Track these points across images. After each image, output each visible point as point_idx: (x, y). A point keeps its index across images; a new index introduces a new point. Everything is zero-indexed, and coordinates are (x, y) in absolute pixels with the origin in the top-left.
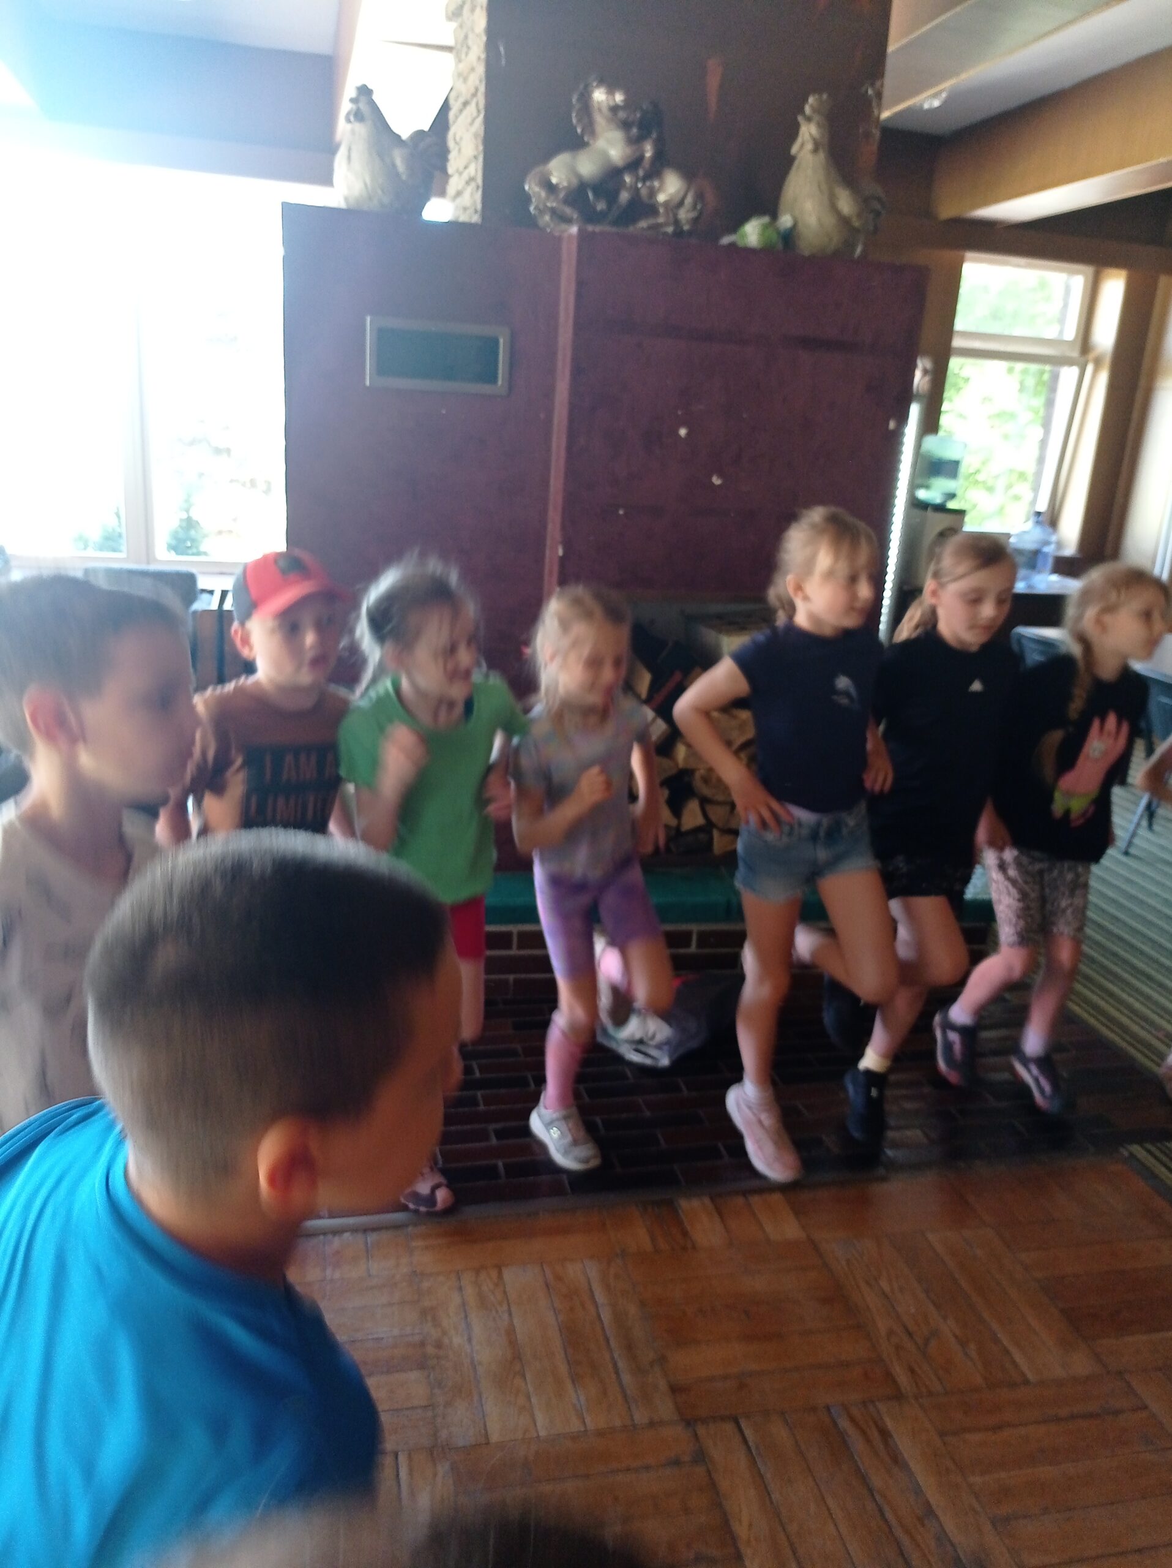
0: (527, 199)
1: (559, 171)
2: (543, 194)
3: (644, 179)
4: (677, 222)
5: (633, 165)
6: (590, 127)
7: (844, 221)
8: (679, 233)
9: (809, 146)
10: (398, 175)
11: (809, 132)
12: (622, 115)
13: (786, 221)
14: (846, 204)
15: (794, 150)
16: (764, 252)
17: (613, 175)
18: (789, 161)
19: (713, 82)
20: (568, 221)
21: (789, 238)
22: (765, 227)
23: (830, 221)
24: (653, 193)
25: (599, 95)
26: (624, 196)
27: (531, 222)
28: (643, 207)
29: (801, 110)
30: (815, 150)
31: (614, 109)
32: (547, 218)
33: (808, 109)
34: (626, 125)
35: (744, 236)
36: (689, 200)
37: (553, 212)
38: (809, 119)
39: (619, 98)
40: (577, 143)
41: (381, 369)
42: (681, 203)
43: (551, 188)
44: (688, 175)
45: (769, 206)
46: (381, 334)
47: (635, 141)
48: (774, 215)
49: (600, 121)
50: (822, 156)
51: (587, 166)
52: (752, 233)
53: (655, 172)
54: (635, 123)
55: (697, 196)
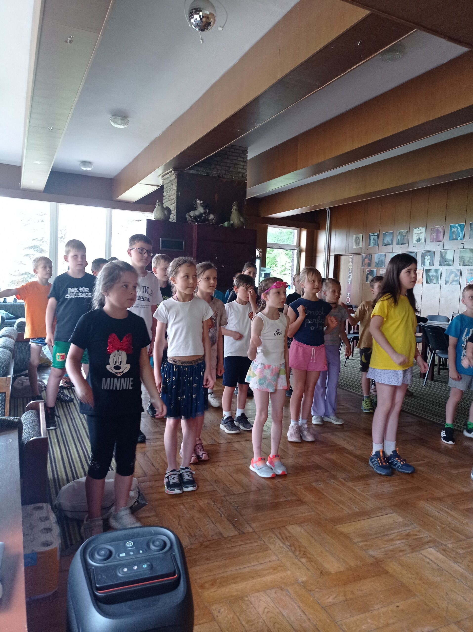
0: (186, 218)
1: (192, 213)
2: (189, 217)
3: (207, 215)
4: (213, 222)
5: (205, 213)
6: (197, 207)
7: (242, 222)
8: (213, 224)
9: (235, 210)
10: (165, 215)
11: (234, 208)
12: (202, 205)
13: (231, 222)
14: (242, 220)
15: (232, 210)
16: (228, 227)
17: (201, 214)
18: (231, 212)
19: (216, 198)
21: (232, 225)
22: (228, 223)
23: (239, 222)
24: (208, 217)
25: (199, 202)
26: (203, 218)
27: (187, 222)
28: (206, 220)
29: (233, 204)
30: (236, 211)
31: (201, 204)
33: (234, 204)
34: (203, 206)
35: (224, 225)
37: (191, 220)
38: (234, 206)
41: (162, 247)
42: (213, 219)
43: (191, 217)
44: (213, 214)
45: (228, 220)
46: (163, 241)
47: (205, 209)
48: (230, 221)
49: (199, 206)
50: (237, 212)
51: (197, 213)
52: (226, 224)
53: (209, 214)
54: (205, 206)
55: (216, 218)
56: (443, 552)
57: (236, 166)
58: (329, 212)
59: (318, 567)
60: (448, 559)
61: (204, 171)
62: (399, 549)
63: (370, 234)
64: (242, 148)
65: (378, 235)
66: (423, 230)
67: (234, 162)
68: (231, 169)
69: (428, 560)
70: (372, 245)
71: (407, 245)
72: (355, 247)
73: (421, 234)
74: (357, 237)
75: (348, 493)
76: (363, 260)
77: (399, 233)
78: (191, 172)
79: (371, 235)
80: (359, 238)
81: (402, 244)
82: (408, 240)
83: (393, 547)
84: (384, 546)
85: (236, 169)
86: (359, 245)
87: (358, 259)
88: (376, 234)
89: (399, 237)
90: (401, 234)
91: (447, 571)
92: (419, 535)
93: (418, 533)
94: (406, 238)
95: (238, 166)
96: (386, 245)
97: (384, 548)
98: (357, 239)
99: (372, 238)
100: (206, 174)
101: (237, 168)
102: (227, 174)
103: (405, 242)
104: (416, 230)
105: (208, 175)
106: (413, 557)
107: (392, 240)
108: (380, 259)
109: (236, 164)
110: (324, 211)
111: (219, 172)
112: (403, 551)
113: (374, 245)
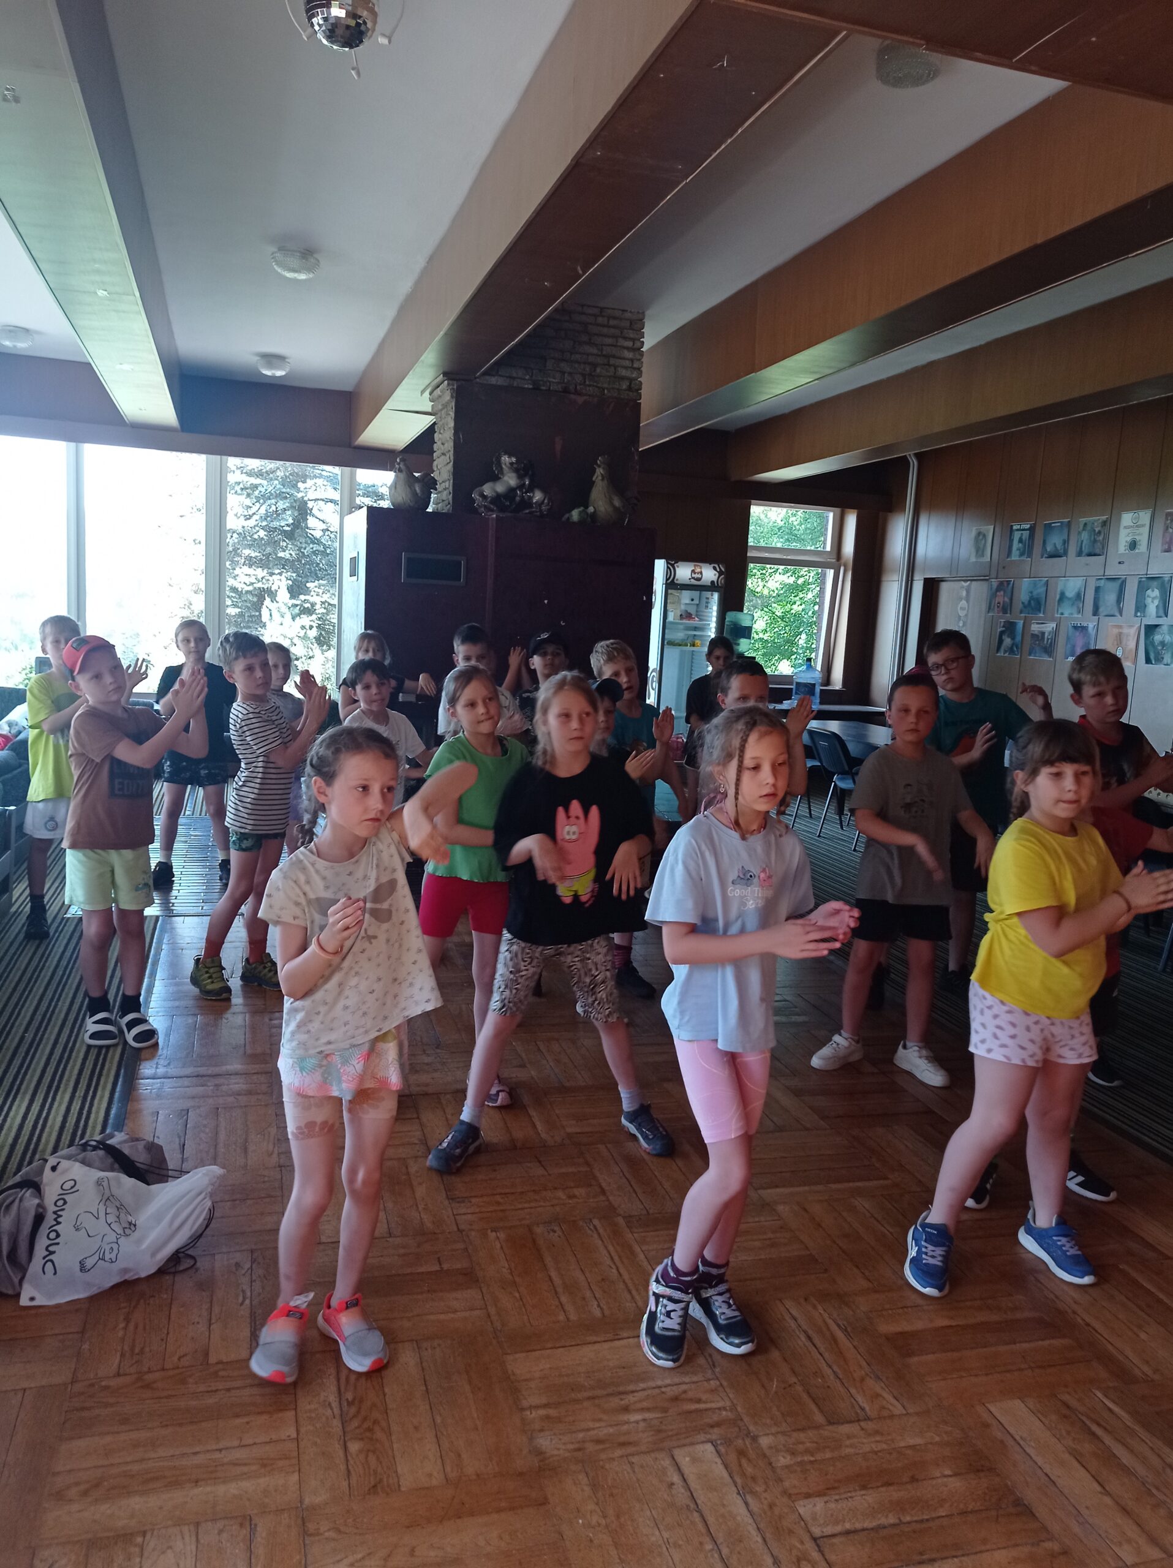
0: (473, 501)
1: (488, 489)
2: (481, 499)
3: (526, 493)
4: (541, 511)
5: (521, 487)
6: (501, 471)
7: (615, 509)
8: (542, 516)
9: (600, 478)
10: (417, 494)
11: (600, 471)
12: (515, 466)
13: (591, 509)
14: (617, 503)
15: (594, 479)
16: (581, 522)
17: (512, 491)
18: (592, 484)
19: (558, 447)
20: (492, 510)
21: (593, 516)
22: (580, 512)
23: (610, 509)
24: (530, 498)
25: (506, 459)
26: (518, 499)
28: (527, 503)
30: (603, 480)
31: (512, 464)
32: (483, 509)
33: (599, 462)
34: (517, 471)
35: (572, 516)
36: (546, 501)
37: (485, 506)
38: (599, 466)
39: (514, 460)
40: (495, 478)
41: (409, 575)
42: (543, 502)
43: (484, 497)
44: (544, 490)
46: (409, 560)
47: (520, 477)
49: (506, 469)
50: (606, 482)
51: (500, 488)
52: (575, 515)
53: (531, 489)
54: (520, 471)
55: (549, 500)
56: (732, 1457)
57: (612, 361)
58: (914, 463)
59: (379, 1470)
60: (729, 1480)
61: (527, 377)
62: (622, 1439)
63: (1012, 526)
64: (628, 315)
65: (1032, 530)
66: (1145, 516)
67: (607, 350)
68: (598, 370)
69: (676, 1479)
70: (1015, 556)
71: (1102, 558)
72: (973, 559)
73: (1141, 530)
74: (979, 534)
75: (609, 1262)
76: (994, 595)
77: (1085, 524)
78: (493, 380)
79: (1015, 527)
80: (984, 536)
81: (1089, 555)
82: (1104, 545)
83: (611, 1430)
84: (591, 1425)
85: (612, 369)
86: (983, 556)
87: (980, 590)
88: (1028, 526)
89: (1085, 536)
90: (1089, 528)
91: (702, 1516)
92: (705, 1402)
93: (704, 1397)
94: (1101, 538)
95: (618, 362)
96: (1051, 556)
97: (588, 1430)
98: (981, 537)
99: (1017, 536)
100: (531, 386)
101: (616, 367)
102: (587, 383)
103: (1097, 551)
104: (1127, 518)
105: (536, 388)
106: (642, 1467)
107: (1066, 542)
108: (1035, 593)
109: (614, 356)
110: (904, 462)
111: (567, 377)
112: (630, 1443)
113: (1021, 554)
